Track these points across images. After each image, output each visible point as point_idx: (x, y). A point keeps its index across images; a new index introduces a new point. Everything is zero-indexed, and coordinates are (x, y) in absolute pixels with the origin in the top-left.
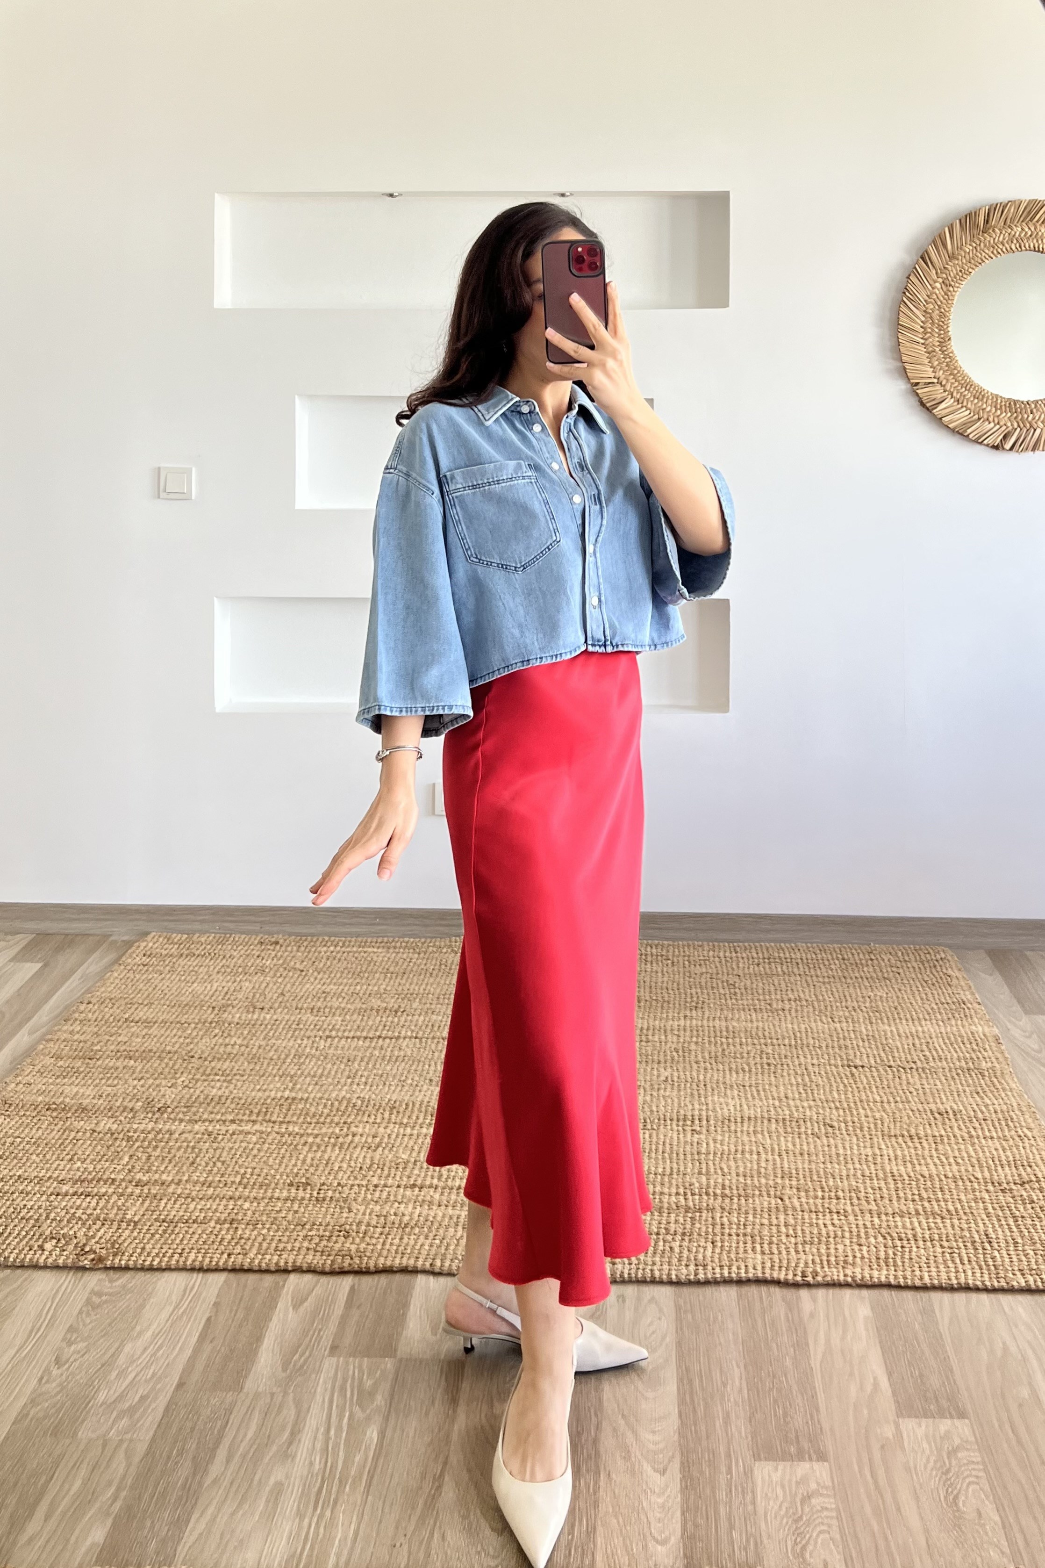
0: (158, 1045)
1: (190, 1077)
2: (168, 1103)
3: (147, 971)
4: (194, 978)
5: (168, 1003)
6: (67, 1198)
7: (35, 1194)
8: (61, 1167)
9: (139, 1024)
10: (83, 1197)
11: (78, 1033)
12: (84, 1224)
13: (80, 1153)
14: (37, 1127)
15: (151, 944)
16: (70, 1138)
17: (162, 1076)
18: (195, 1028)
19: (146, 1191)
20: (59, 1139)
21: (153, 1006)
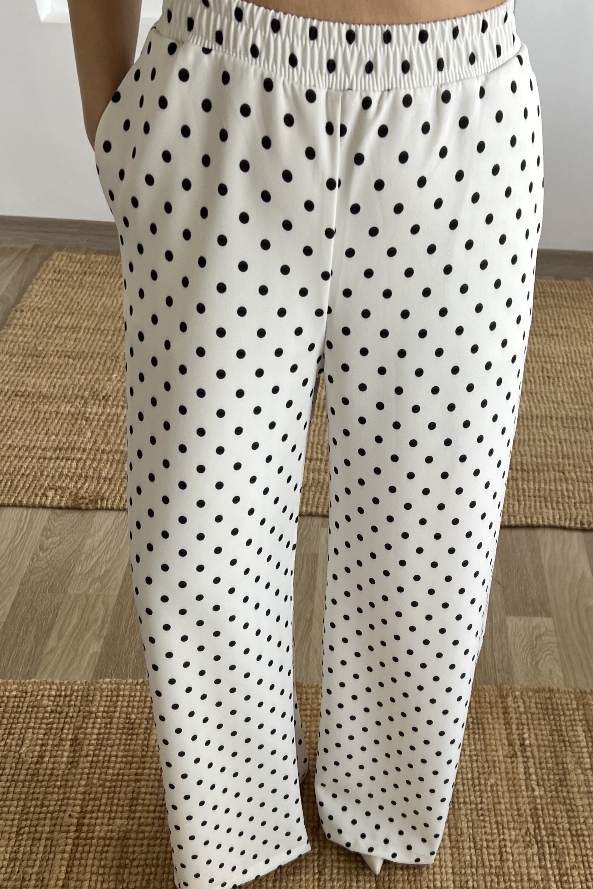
0: (88, 347)
1: (121, 373)
2: (110, 393)
3: (61, 285)
4: (101, 293)
5: (86, 313)
6: (53, 461)
7: (27, 458)
8: (40, 439)
9: (68, 329)
10: (64, 460)
11: (21, 335)
12: (71, 479)
13: (52, 429)
14: (11, 408)
15: (57, 263)
16: (41, 417)
17: (99, 372)
18: (113, 335)
19: (111, 458)
20: (32, 418)
21: (75, 316)
